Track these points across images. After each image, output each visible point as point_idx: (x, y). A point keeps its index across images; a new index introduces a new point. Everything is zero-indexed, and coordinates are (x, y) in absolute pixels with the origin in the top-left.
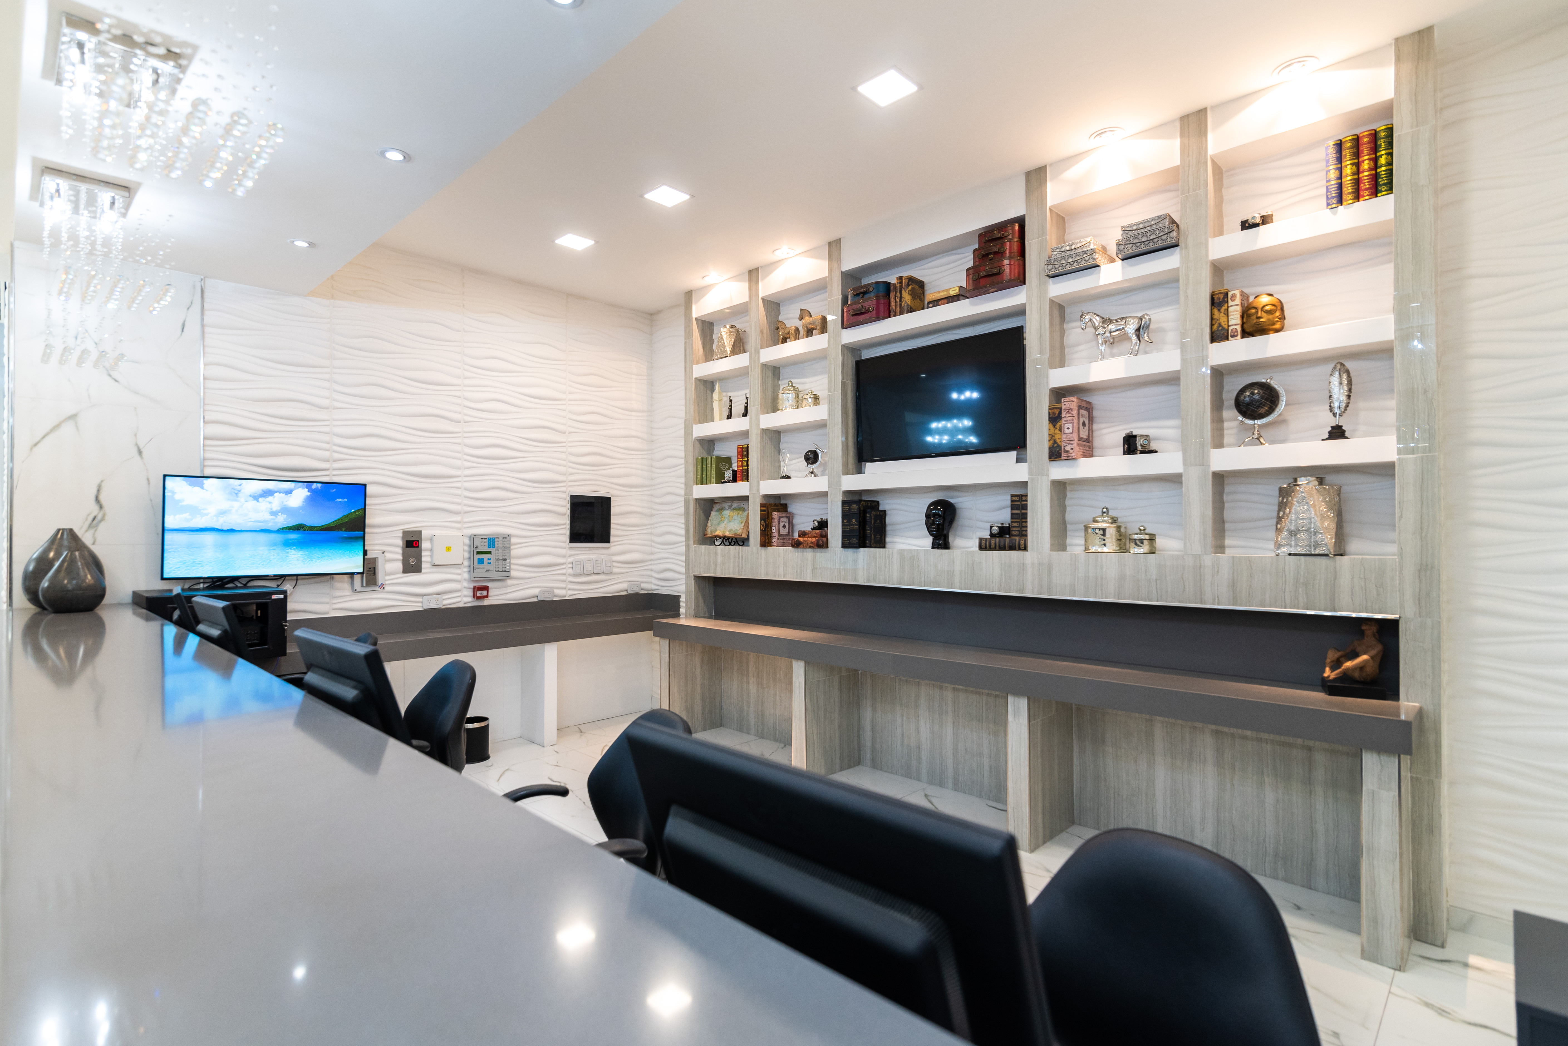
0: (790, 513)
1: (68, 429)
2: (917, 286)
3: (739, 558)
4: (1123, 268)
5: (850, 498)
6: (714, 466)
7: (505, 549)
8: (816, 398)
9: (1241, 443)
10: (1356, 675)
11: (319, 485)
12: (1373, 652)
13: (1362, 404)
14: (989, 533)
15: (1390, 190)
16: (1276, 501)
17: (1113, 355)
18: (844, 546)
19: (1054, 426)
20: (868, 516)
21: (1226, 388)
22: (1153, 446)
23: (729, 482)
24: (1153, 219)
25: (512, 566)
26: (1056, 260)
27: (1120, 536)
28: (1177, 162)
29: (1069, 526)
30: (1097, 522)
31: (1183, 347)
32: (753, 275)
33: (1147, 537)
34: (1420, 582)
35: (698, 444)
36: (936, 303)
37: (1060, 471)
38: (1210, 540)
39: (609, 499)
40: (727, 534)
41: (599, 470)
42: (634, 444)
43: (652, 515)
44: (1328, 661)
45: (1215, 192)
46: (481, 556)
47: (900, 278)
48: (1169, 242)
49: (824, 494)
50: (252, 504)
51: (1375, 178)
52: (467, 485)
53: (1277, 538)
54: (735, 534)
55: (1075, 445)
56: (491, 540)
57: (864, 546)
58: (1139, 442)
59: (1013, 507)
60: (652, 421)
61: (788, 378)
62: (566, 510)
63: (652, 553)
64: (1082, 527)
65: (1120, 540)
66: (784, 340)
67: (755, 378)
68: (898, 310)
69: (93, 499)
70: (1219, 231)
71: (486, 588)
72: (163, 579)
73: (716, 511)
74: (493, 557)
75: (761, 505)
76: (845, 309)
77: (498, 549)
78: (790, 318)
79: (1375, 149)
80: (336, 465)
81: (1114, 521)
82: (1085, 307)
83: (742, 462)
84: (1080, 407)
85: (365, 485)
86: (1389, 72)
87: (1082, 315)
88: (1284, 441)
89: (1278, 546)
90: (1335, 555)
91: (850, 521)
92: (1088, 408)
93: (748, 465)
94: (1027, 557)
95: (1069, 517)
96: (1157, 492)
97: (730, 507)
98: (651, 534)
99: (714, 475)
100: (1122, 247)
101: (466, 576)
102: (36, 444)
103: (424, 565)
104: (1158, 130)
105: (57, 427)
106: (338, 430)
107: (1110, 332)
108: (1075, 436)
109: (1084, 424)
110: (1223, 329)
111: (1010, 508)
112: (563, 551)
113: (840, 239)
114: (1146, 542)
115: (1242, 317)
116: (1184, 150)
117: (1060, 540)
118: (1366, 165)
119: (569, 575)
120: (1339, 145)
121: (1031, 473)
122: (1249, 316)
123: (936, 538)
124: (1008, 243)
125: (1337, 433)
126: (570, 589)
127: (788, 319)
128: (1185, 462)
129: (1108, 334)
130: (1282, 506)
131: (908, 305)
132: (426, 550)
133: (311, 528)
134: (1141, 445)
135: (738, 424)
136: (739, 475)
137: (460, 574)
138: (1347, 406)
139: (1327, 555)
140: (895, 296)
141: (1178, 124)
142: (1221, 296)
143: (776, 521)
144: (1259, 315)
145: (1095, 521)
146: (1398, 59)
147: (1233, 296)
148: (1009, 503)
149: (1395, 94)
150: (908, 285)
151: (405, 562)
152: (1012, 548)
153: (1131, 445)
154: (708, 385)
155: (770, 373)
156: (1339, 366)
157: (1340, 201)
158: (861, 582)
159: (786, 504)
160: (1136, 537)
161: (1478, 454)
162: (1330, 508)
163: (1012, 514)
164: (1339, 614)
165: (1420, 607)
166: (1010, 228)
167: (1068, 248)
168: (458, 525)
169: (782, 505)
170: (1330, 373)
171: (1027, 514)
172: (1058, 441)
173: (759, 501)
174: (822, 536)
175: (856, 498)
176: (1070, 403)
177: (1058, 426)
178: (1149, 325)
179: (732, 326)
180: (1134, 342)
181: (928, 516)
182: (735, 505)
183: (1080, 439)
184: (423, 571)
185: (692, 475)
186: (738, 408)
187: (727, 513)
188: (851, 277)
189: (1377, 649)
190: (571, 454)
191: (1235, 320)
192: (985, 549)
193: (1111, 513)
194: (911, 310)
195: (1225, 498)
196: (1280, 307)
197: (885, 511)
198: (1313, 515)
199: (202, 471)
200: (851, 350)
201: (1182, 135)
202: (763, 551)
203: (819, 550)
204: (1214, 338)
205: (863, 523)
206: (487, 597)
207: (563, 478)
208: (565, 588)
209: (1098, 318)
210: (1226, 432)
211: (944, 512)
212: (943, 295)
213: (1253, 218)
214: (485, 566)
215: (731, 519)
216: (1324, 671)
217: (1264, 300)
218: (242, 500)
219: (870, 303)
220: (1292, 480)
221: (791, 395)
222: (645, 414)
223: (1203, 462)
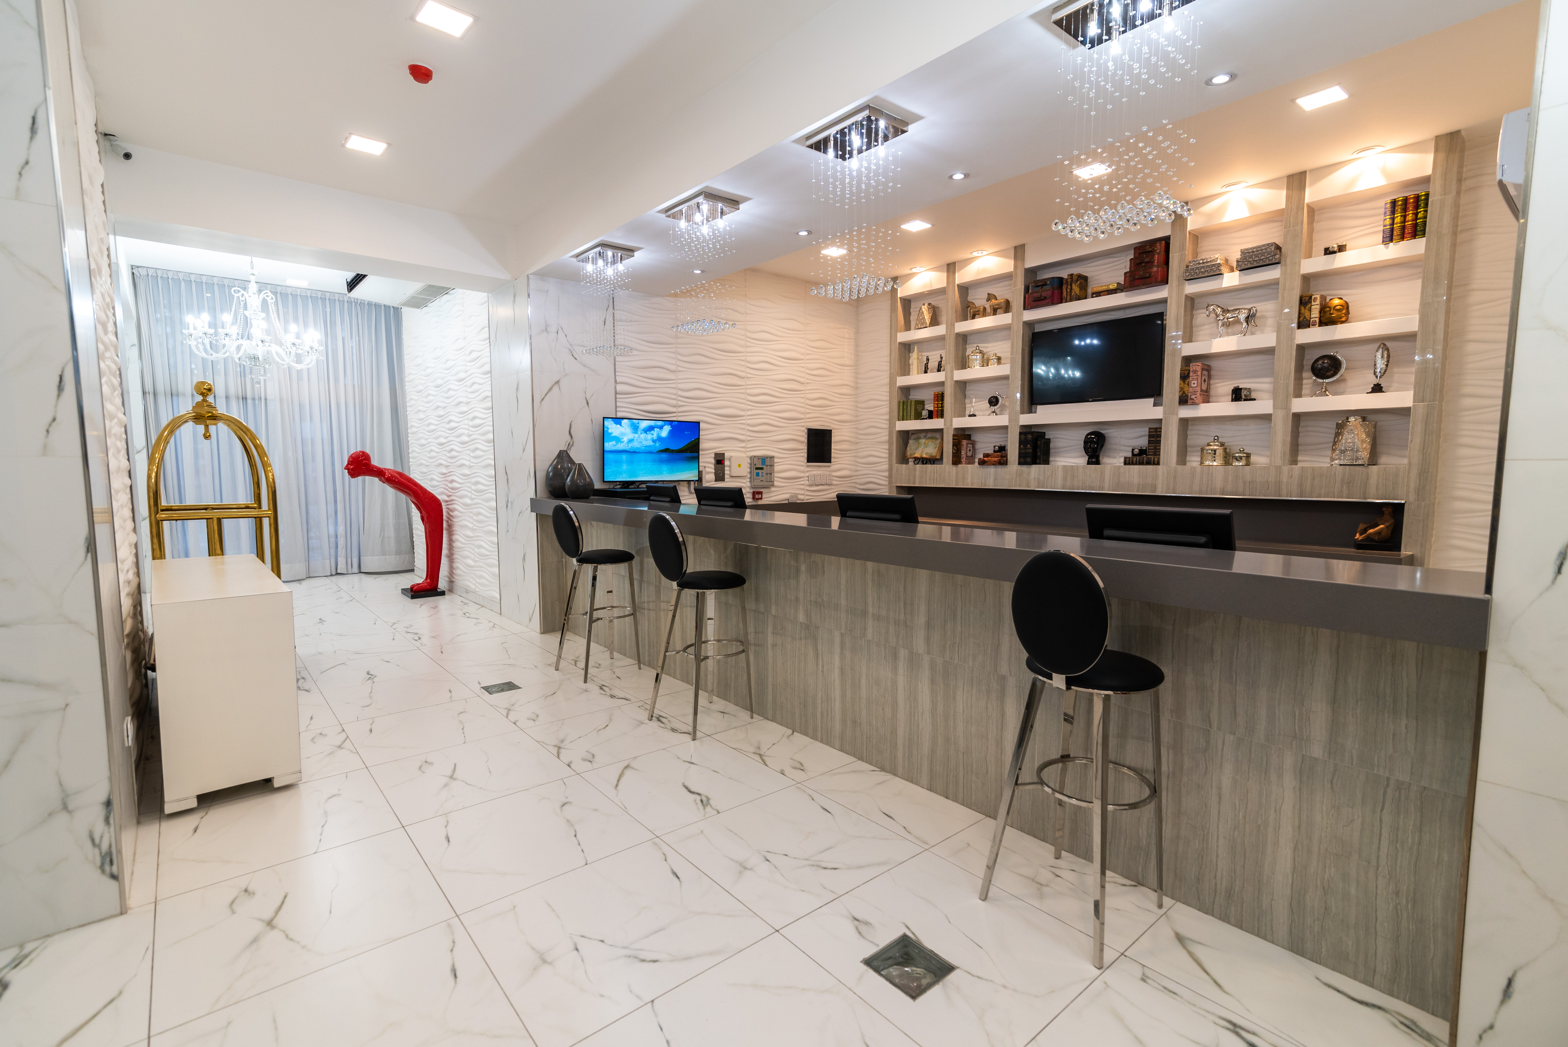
0: (974, 441)
1: (556, 389)
2: (1083, 280)
3: (934, 473)
4: (1240, 276)
5: (1025, 431)
6: (913, 407)
7: (771, 466)
8: (999, 359)
9: (1313, 394)
10: (1376, 538)
11: (676, 423)
12: (1387, 524)
13: (1396, 370)
14: (1131, 453)
15: (1424, 235)
16: (1334, 431)
17: (1228, 334)
18: (1020, 463)
19: (1184, 382)
20: (1039, 442)
21: (1307, 357)
22: (1253, 395)
23: (926, 419)
24: (1264, 246)
25: (775, 479)
26: (1192, 269)
27: (1226, 454)
28: (1283, 205)
29: (1189, 449)
30: (1211, 445)
31: (1278, 332)
32: (951, 268)
33: (1245, 455)
34: (1420, 480)
35: (899, 390)
36: (1098, 294)
37: (1186, 412)
38: (1288, 456)
39: (830, 431)
40: (924, 456)
41: (824, 410)
42: (845, 390)
43: (857, 443)
44: (1359, 529)
45: (1308, 224)
46: (758, 471)
47: (1072, 275)
48: (1274, 261)
49: (1005, 428)
50: (643, 436)
51: (1415, 226)
52: (748, 422)
53: (1332, 455)
54: (931, 456)
55: (1198, 395)
56: (764, 459)
57: (1035, 463)
58: (1244, 393)
59: (1150, 436)
60: (857, 373)
61: (976, 343)
62: (805, 439)
63: (856, 471)
64: (1199, 449)
65: (1226, 457)
66: (973, 317)
67: (951, 343)
68: (1069, 297)
69: (568, 432)
70: (1309, 256)
71: (761, 493)
72: (604, 482)
73: (914, 440)
74: (764, 471)
75: (954, 435)
76: (1027, 296)
77: (767, 466)
78: (979, 299)
79: (1417, 207)
80: (680, 409)
81: (1222, 445)
82: (1210, 300)
83: (937, 404)
84: (1203, 369)
85: (699, 423)
86: (1430, 158)
87: (1208, 306)
88: (1342, 393)
89: (1332, 460)
90: (1368, 465)
91: (1025, 446)
92: (1208, 369)
93: (942, 407)
94: (1160, 468)
95: (1189, 442)
96: (1253, 426)
97: (925, 437)
98: (856, 456)
99: (913, 414)
100: (1240, 263)
101: (749, 484)
102: (543, 399)
103: (726, 476)
104: (1270, 184)
105: (551, 389)
106: (680, 386)
107: (1228, 319)
108: (1199, 389)
109: (1205, 381)
110: (1307, 320)
111: (1148, 437)
112: (803, 468)
113: (1024, 245)
114: (1244, 458)
115: (1320, 312)
116: (1288, 198)
117: (1182, 458)
118: (1410, 217)
119: (807, 485)
120: (1394, 203)
121: (1165, 413)
122: (1325, 312)
123: (1090, 457)
124: (1157, 256)
125: (1377, 389)
126: (807, 495)
127: (976, 299)
128: (1275, 407)
129: (1226, 320)
130: (1337, 435)
131: (1076, 294)
132: (727, 466)
133: (673, 451)
134: (1245, 395)
135: (933, 377)
136: (935, 414)
137: (745, 483)
138: (1385, 371)
139: (1363, 465)
140: (1067, 288)
141: (1285, 180)
142: (1307, 299)
143: (965, 446)
144: (1332, 312)
145: (1209, 445)
146: (1437, 150)
147: (1315, 299)
148: (1147, 433)
149: (1433, 172)
150: (1077, 280)
151: (716, 474)
152: (1148, 463)
153: (1237, 395)
154: (907, 347)
155: (961, 340)
156: (1382, 346)
157: (1391, 240)
158: (1032, 488)
159: (970, 435)
160: (1237, 455)
161: (1467, 402)
162: (1368, 435)
163: (1149, 441)
164: (1369, 500)
165: (1418, 495)
166: (1158, 244)
167: (1201, 262)
168: (744, 450)
169: (967, 435)
170: (1376, 350)
171: (1160, 440)
172: (1186, 392)
173: (951, 433)
174: (1002, 457)
175: (1028, 430)
176: (1196, 367)
177: (1186, 382)
178: (1256, 314)
179: (929, 304)
180: (1244, 326)
181: (1086, 442)
182: (929, 435)
183: (1202, 391)
184: (726, 480)
185: (896, 414)
186: (933, 364)
187: (923, 441)
188: (1031, 272)
189: (1390, 521)
190: (807, 399)
191: (1315, 314)
192: (1129, 464)
193: (1220, 440)
194: (1079, 298)
195: (1300, 429)
196: (1346, 306)
197: (1049, 439)
198: (1356, 440)
199: (616, 414)
200: (1029, 325)
201: (1288, 189)
202: (954, 468)
203: (1000, 466)
204: (1300, 326)
205: (1035, 447)
206: (761, 499)
207: (803, 416)
208: (804, 495)
209: (1219, 309)
210: (1304, 386)
211: (1098, 440)
212: (1105, 288)
213: (1333, 247)
214: (760, 478)
215: (926, 446)
216: (1355, 536)
217: (1336, 302)
218: (639, 433)
219: (1047, 292)
220: (1345, 418)
221: (979, 356)
222: (853, 368)
223: (1287, 407)
